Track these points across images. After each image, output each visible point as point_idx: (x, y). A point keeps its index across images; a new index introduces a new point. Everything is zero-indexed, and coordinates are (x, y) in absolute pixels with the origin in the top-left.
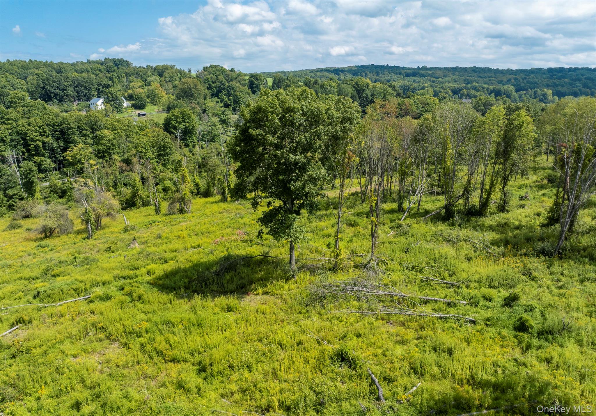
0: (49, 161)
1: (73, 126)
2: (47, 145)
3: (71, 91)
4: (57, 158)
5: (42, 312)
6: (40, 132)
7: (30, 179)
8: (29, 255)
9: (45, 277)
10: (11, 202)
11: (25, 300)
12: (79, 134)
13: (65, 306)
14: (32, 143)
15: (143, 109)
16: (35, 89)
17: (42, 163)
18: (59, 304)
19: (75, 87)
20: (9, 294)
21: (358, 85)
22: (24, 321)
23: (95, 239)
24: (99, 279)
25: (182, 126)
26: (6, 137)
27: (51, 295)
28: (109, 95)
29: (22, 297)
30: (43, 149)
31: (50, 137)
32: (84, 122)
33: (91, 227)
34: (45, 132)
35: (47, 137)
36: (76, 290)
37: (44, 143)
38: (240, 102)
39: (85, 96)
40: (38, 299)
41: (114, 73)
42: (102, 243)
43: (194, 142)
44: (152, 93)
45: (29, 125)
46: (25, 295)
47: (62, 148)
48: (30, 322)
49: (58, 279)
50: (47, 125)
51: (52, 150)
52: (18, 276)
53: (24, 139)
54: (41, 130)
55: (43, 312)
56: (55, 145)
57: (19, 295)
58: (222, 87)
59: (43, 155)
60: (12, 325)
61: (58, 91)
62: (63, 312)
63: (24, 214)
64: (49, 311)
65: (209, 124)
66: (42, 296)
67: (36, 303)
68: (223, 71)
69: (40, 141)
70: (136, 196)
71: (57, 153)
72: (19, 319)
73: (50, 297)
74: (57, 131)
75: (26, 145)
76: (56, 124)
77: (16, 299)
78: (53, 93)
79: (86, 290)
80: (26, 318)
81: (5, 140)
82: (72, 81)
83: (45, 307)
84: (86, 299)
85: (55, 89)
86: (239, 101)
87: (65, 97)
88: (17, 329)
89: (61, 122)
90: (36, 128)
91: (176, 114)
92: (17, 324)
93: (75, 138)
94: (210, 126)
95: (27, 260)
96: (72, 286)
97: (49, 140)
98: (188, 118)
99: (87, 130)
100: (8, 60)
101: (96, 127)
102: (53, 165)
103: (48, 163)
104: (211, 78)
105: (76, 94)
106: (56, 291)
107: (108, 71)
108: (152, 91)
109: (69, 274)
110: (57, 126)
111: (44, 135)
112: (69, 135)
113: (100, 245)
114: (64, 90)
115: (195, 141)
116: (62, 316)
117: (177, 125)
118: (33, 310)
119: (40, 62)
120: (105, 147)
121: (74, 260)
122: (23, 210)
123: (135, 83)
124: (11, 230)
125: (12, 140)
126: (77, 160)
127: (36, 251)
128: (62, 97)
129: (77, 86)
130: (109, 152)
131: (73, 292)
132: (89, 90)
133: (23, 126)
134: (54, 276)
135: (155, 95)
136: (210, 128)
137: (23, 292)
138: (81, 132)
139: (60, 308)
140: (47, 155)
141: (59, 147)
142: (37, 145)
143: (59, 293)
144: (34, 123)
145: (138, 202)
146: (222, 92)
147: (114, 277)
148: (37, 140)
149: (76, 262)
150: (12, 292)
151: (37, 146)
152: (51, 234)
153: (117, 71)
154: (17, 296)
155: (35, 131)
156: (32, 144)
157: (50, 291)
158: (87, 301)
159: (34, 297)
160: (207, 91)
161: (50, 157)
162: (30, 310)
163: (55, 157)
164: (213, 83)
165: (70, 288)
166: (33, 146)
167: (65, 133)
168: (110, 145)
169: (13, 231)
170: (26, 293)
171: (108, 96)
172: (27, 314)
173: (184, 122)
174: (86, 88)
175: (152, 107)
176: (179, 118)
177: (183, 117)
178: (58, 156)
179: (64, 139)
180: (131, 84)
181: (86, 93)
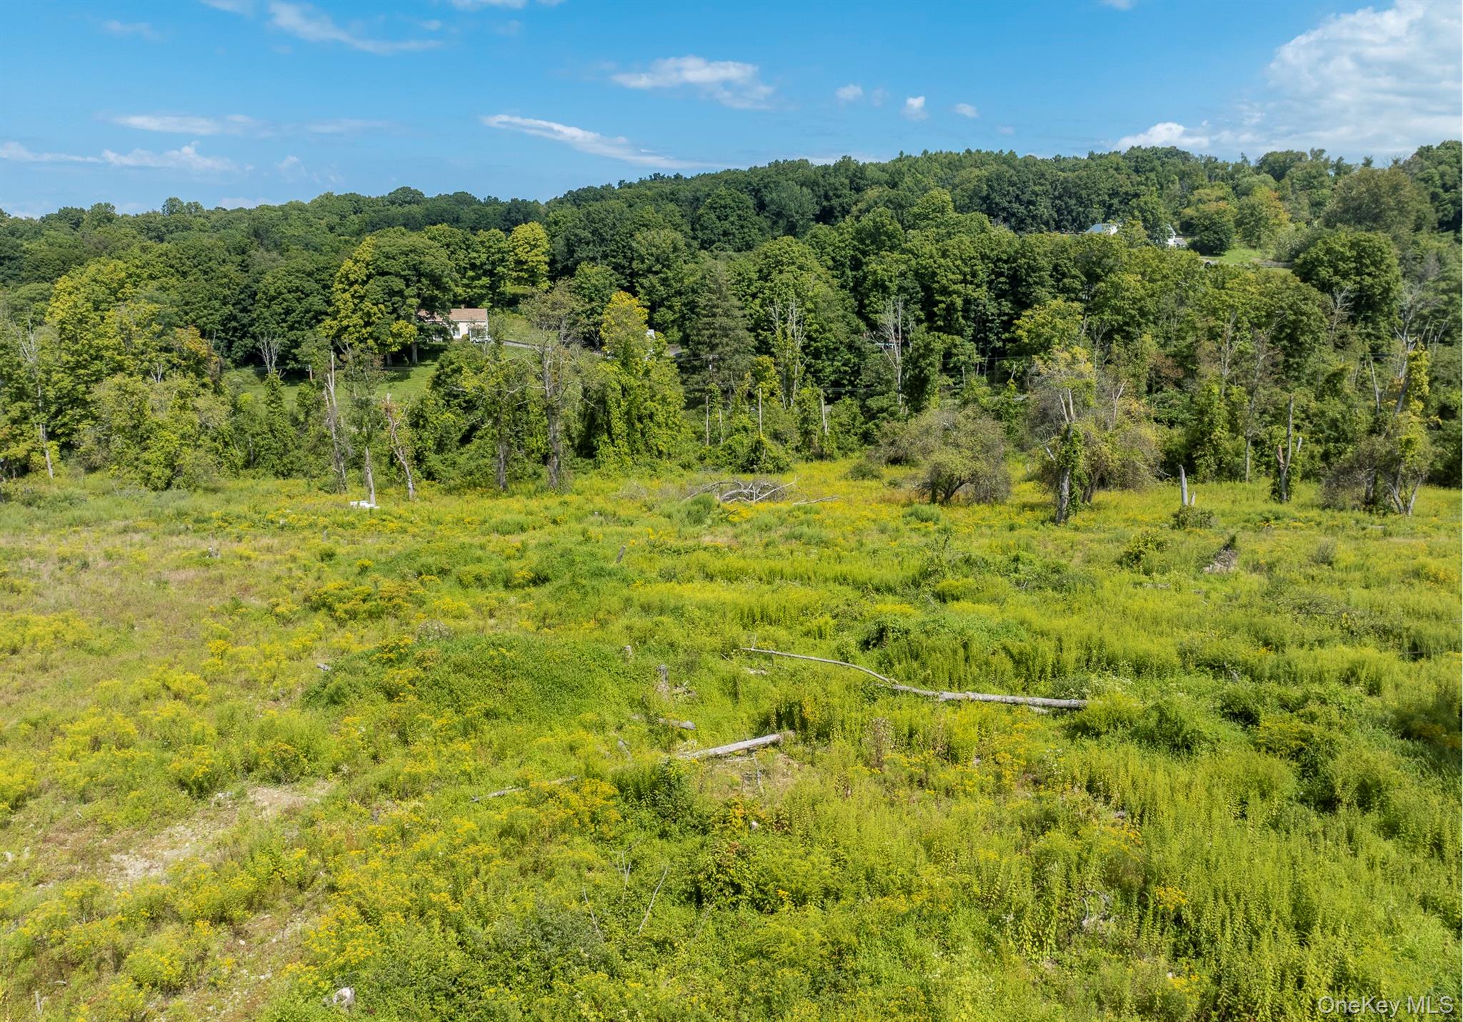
0: (970, 347)
1: (1043, 262)
2: (973, 307)
3: (1044, 208)
4: (990, 343)
5: (876, 707)
6: (965, 275)
7: (921, 371)
8: (883, 531)
9: (913, 591)
10: (870, 424)
11: (834, 644)
12: (1053, 286)
13: (969, 715)
14: (943, 298)
16: (968, 201)
17: (954, 351)
18: (948, 695)
19: (1056, 198)
20: (794, 613)
22: (804, 724)
23: (1077, 529)
24: (1115, 645)
25: (1348, 285)
26: (891, 281)
27: (924, 655)
29: (829, 631)
30: (963, 317)
31: (985, 288)
32: (1073, 255)
33: (1071, 487)
34: (974, 275)
35: (979, 286)
36: (1019, 661)
37: (967, 302)
39: (1074, 221)
40: (876, 653)
41: (1152, 175)
42: (1100, 541)
43: (1378, 338)
44: (1252, 215)
45: (944, 254)
46: (839, 629)
47: (1005, 318)
48: (823, 734)
49: (957, 606)
50: (984, 257)
51: (982, 323)
52: (839, 569)
53: (926, 288)
54: (967, 270)
55: (880, 711)
56: (992, 309)
57: (821, 621)
59: (960, 333)
60: (763, 726)
61: (1015, 205)
62: (959, 737)
63: (892, 452)
64: (906, 714)
65: (1443, 285)
66: (890, 647)
67: (865, 668)
69: (958, 293)
70: (1203, 444)
71: (991, 330)
72: (791, 706)
73: (916, 657)
74: (1002, 274)
75: (928, 303)
76: (1005, 257)
77: (807, 634)
78: (1004, 209)
79: (1058, 671)
80: (812, 713)
81: (888, 288)
82: (1051, 184)
83: (894, 693)
84: (1059, 712)
85: (1010, 202)
87: (1029, 221)
88: (774, 744)
89: (1016, 252)
90: (959, 262)
91: (1337, 248)
92: (779, 727)
93: (1041, 292)
94: (1444, 292)
95: (873, 540)
96: (1008, 642)
97: (982, 294)
98: (1374, 263)
99: (1074, 277)
100: (925, 152)
101: (1099, 271)
102: (977, 359)
103: (968, 351)
104: (1442, 176)
105: (1056, 216)
106: (943, 640)
107: (1137, 171)
108: (1253, 207)
109: (994, 600)
110: (1006, 262)
111: (971, 283)
112: (1029, 285)
113: (1095, 546)
114: (1030, 203)
115: (1383, 333)
116: (951, 755)
117: (1336, 279)
118: (848, 688)
119: (987, 153)
120: (1120, 318)
121: (1012, 567)
122: (892, 444)
123: (1207, 191)
124: (855, 478)
125: (901, 289)
126: (1042, 340)
127: (902, 526)
128: (1022, 221)
129: (1060, 197)
130: (1128, 333)
131: (1009, 665)
132: (1086, 207)
133: (931, 257)
134: (942, 597)
135: (1258, 220)
136: (1445, 298)
137: (835, 617)
138: (1058, 280)
139: (948, 715)
140: (969, 331)
141: (999, 315)
142: (953, 304)
143: (955, 652)
144: (956, 252)
145: (1206, 462)
147: (1183, 654)
148: (955, 292)
149: (1016, 570)
150: (805, 610)
151: (951, 308)
152: (948, 497)
153: (1160, 169)
154: (814, 624)
155: (954, 269)
156: (942, 302)
157: (923, 637)
158: (1061, 721)
159: (865, 645)
160: (1427, 208)
161: (975, 339)
162: (834, 686)
163: (986, 341)
164: (1447, 190)
165: (997, 645)
166: (943, 306)
167: (1023, 280)
168: (1133, 312)
169: (860, 483)
170: (843, 620)
172: (823, 700)
173: (1359, 273)
174: (1080, 202)
175: (1244, 251)
176: (1345, 259)
177: (1358, 258)
178: (992, 337)
179: (1015, 295)
180: (1195, 192)
181: (1078, 213)
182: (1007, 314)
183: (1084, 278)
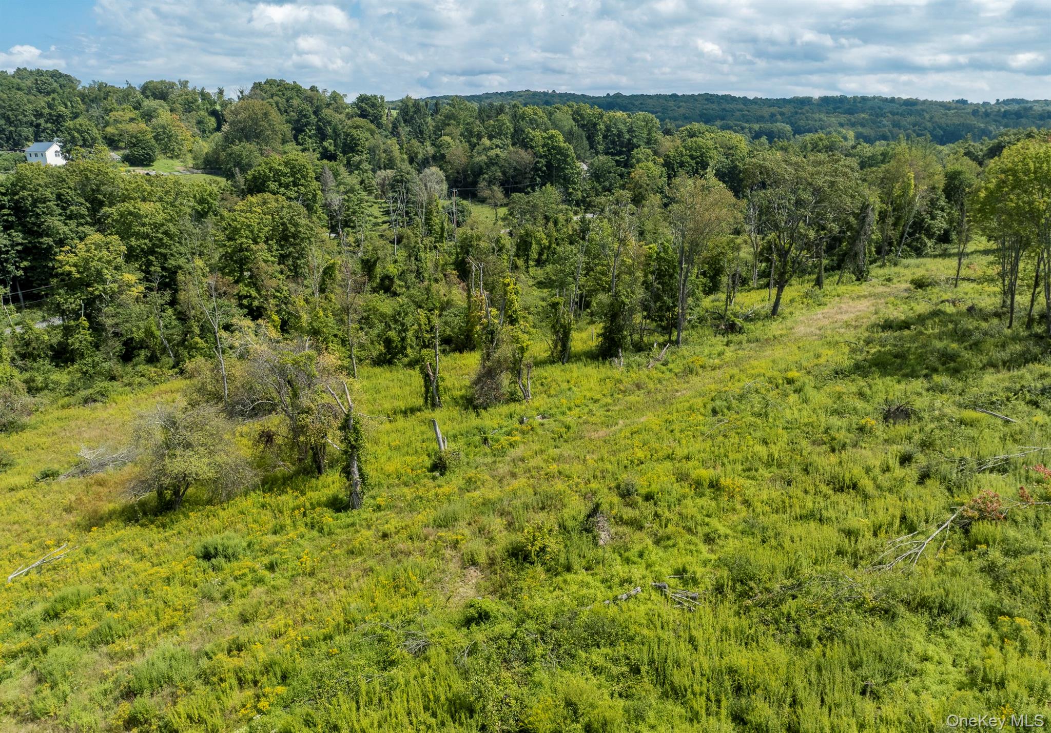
1: (47, 194)
4: (9, 272)
12: (60, 215)
15: (148, 165)
21: (581, 115)
28: (76, 135)
32: (72, 185)
33: (358, 469)
38: (360, 148)
39: (8, 139)
44: (164, 133)
47: (19, 248)
58: (304, 120)
68: (296, 89)
86: (357, 145)
89: (14, 184)
99: (79, 204)
101: (100, 197)
107: (39, 92)
108: (162, 128)
110: (5, 194)
112: (37, 216)
120: (147, 241)
123: (121, 113)
126: (93, 273)
135: (169, 137)
138: (64, 209)
146: (304, 131)
153: (61, 91)
160: (286, 128)
167: (27, 211)
168: (160, 236)
171: (73, 137)
175: (165, 161)
176: (285, 175)
177: (293, 174)
178: (11, 268)
179: (24, 225)
180: (111, 114)
181: (11, 132)
182: (21, 244)
183: (88, 205)
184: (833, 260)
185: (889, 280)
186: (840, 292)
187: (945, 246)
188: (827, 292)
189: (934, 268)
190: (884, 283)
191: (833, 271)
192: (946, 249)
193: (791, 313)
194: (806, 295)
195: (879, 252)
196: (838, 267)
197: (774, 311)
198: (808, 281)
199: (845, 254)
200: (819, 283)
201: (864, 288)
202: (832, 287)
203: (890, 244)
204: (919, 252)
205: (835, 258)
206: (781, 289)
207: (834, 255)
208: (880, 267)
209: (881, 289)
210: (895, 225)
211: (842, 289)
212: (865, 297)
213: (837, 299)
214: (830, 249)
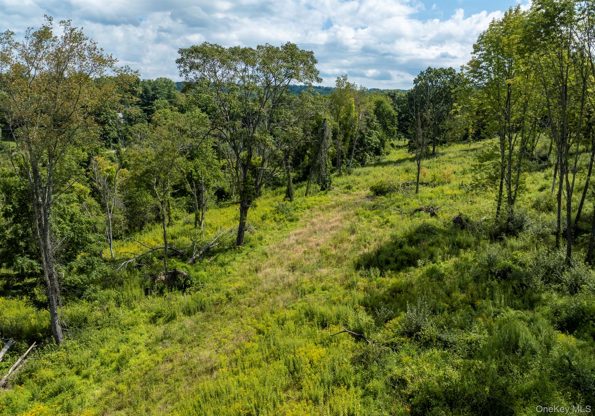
184: (299, 173)
185: (349, 188)
186: (309, 204)
187: (378, 157)
188: (297, 205)
189: (380, 174)
190: (346, 190)
191: (301, 182)
192: (379, 160)
193: (261, 239)
194: (278, 210)
195: (334, 163)
196: (304, 178)
197: (240, 240)
198: (281, 193)
199: (308, 167)
200: (289, 195)
201: (329, 198)
202: (302, 199)
203: (342, 157)
204: (362, 163)
205: (301, 171)
206: (244, 211)
207: (300, 169)
208: (338, 176)
209: (344, 198)
210: (344, 140)
211: (310, 200)
212: (333, 207)
213: (307, 211)
214: (296, 164)
